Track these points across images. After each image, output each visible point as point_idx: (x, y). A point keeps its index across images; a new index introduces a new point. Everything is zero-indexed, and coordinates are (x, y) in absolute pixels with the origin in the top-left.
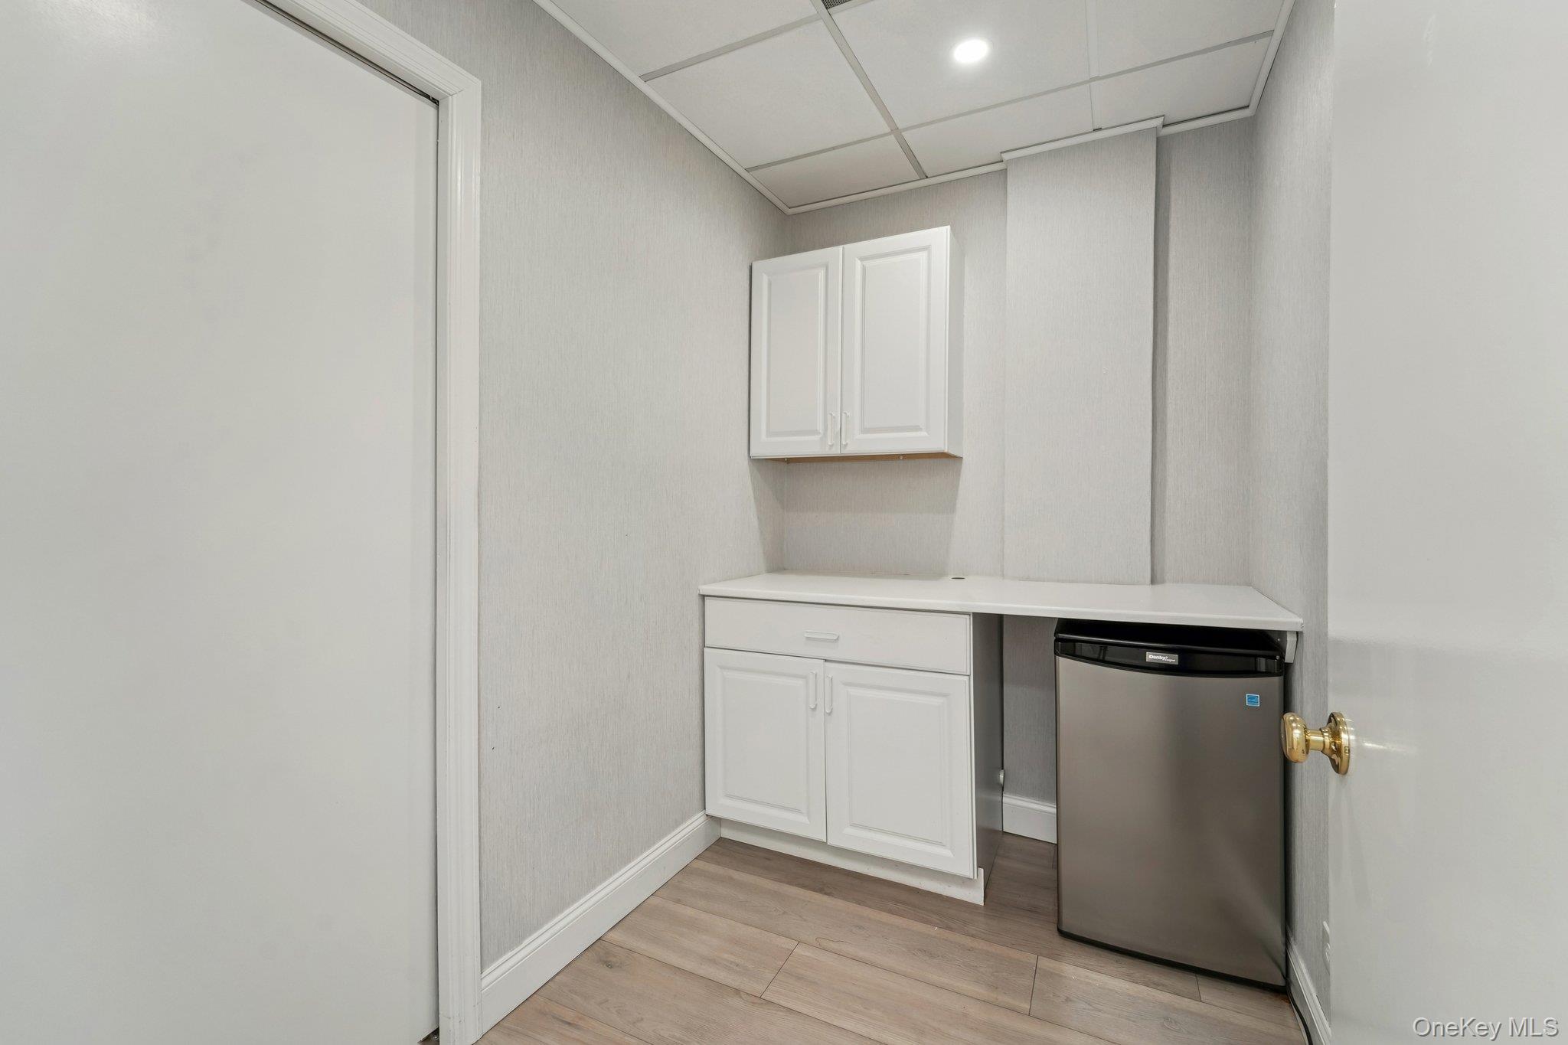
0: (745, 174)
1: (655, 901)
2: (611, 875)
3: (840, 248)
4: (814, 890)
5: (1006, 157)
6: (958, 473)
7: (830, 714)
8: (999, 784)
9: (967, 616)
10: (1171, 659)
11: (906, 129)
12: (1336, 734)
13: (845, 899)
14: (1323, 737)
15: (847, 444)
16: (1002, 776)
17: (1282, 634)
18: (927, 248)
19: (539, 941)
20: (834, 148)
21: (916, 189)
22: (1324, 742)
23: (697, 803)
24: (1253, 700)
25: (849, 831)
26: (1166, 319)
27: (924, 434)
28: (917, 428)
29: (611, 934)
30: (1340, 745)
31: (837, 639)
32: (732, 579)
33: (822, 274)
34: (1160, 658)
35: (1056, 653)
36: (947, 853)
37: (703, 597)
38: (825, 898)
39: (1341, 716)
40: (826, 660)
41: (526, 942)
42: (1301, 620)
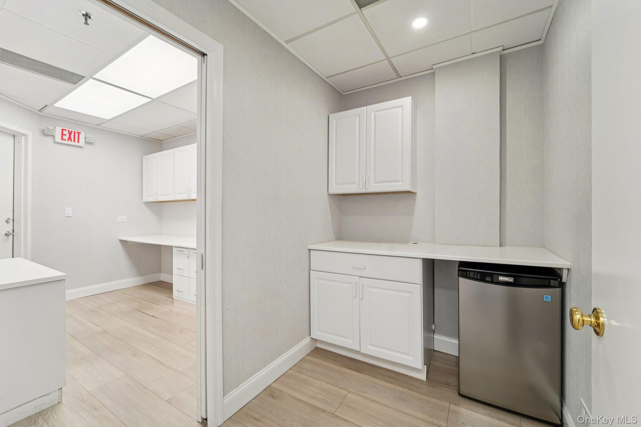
0: (326, 80)
1: (291, 372)
2: (273, 361)
3: (365, 108)
4: (354, 370)
5: (434, 67)
6: (415, 200)
7: (362, 299)
8: (432, 330)
9: (420, 260)
10: (511, 280)
11: (392, 57)
12: (597, 318)
13: (368, 375)
14: (591, 319)
15: (368, 188)
16: (434, 327)
17: (561, 269)
18: (401, 106)
19: (246, 385)
20: (362, 67)
21: (396, 82)
22: (591, 321)
23: (308, 333)
24: (548, 298)
25: (369, 347)
26: (506, 133)
27: (400, 183)
28: (397, 181)
29: (273, 384)
30: (599, 323)
31: (365, 268)
32: (321, 243)
33: (358, 119)
34: (505, 279)
35: (458, 276)
36: (411, 358)
37: (310, 250)
38: (360, 374)
39: (599, 309)
40: (360, 277)
41: (240, 386)
42: (570, 264)
